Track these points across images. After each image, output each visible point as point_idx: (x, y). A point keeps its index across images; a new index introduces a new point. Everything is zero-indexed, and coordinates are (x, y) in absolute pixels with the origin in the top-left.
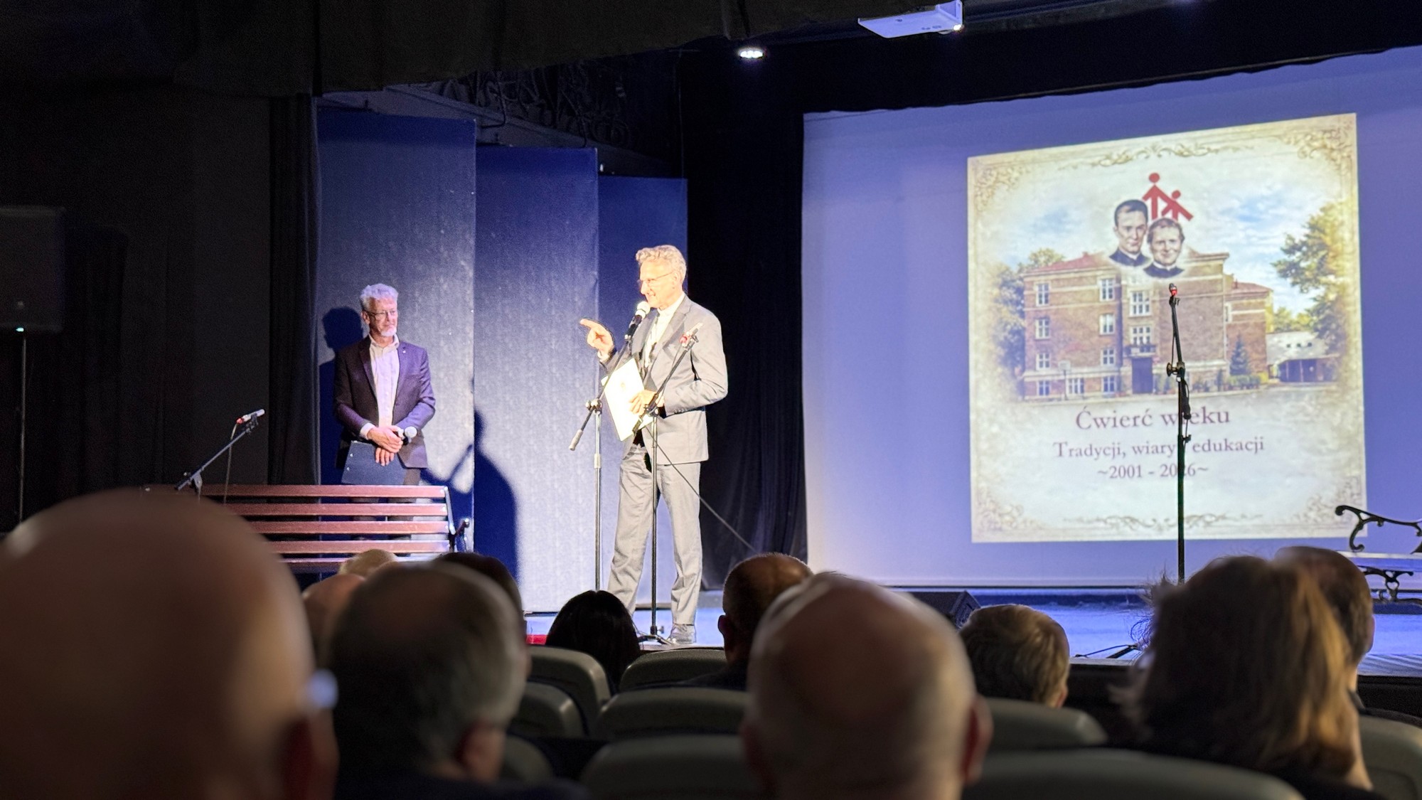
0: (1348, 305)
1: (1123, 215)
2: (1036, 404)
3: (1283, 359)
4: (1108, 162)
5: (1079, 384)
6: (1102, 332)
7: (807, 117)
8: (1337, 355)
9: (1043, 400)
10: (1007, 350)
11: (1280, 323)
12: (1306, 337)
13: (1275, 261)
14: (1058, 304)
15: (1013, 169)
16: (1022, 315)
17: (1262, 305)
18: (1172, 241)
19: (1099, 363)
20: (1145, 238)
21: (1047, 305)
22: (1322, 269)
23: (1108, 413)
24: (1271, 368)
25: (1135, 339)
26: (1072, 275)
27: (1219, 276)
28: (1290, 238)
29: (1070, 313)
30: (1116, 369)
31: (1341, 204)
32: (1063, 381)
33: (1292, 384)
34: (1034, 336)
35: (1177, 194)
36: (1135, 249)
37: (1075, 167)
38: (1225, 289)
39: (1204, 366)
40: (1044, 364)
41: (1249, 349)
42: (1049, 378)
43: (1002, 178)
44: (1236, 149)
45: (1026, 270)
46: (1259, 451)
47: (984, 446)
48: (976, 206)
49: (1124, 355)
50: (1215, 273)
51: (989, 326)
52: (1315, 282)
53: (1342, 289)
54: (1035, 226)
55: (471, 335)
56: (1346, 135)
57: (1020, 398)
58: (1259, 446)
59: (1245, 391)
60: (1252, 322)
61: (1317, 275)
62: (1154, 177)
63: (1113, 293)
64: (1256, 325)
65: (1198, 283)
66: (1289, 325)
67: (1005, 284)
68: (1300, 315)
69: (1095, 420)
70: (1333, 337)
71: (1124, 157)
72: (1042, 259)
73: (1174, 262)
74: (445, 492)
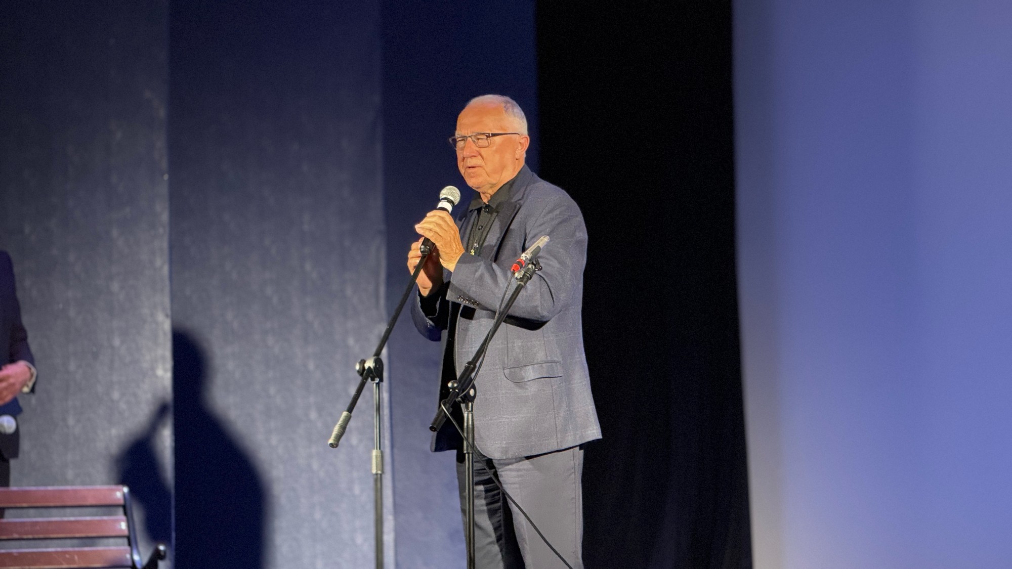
55: (165, 217)
74: (124, 495)
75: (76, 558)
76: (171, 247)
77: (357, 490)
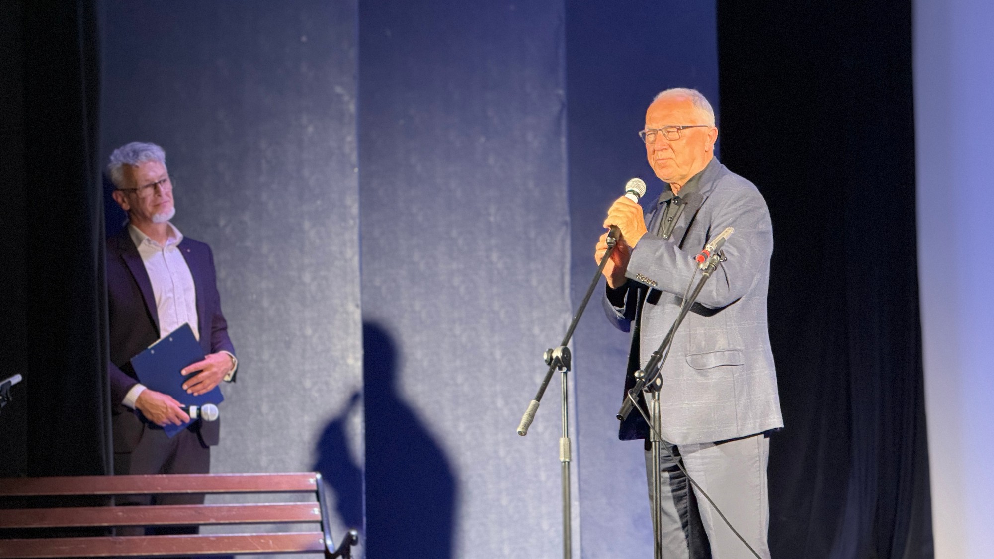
55: (355, 210)
74: (317, 481)
75: (271, 542)
76: (361, 238)
77: (543, 476)
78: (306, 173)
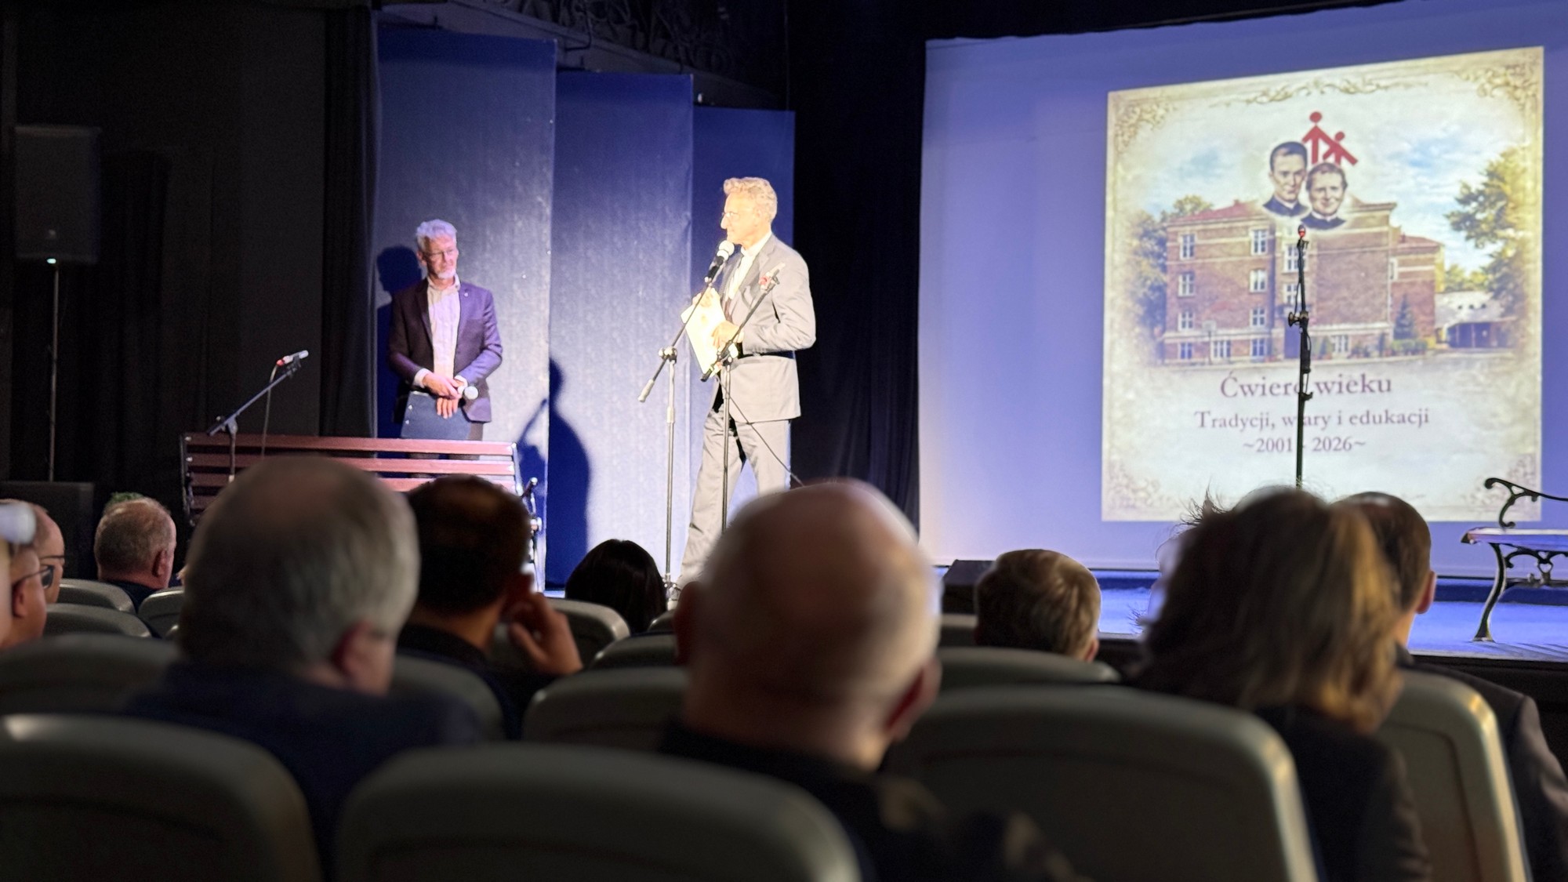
0: (1529, 262)
1: (1279, 159)
2: (1177, 368)
3: (1453, 322)
4: (1265, 99)
5: (1225, 346)
6: (1252, 289)
7: (930, 44)
8: (1513, 318)
9: (1183, 365)
10: (1145, 308)
11: (1452, 281)
12: (1479, 297)
13: (1448, 212)
14: (1204, 258)
15: (1158, 106)
16: (1164, 269)
17: (1431, 261)
18: (1334, 188)
19: (1248, 324)
20: (1304, 185)
21: (1193, 258)
22: (1500, 222)
23: (1256, 379)
24: (1439, 333)
25: (1289, 298)
26: (1220, 226)
27: (1385, 229)
28: (1466, 186)
29: (1218, 268)
30: (1267, 330)
31: (1524, 149)
32: (1207, 344)
33: (1463, 350)
34: (1177, 293)
35: (1340, 136)
36: (1292, 196)
37: (1228, 104)
38: (1391, 243)
39: (1366, 329)
40: (1187, 325)
41: (1415, 310)
42: (1192, 340)
43: (1147, 116)
44: (1408, 86)
45: (1169, 219)
46: (1424, 424)
47: (1118, 414)
48: (1116, 147)
49: (1277, 315)
50: (1380, 225)
51: (1127, 280)
52: (1492, 236)
53: (1522, 244)
54: (1181, 169)
55: (547, 278)
56: (1532, 71)
57: (1159, 362)
58: (1423, 419)
59: (1410, 357)
60: (1419, 280)
61: (1495, 228)
62: (1316, 117)
63: (1267, 247)
64: (1424, 283)
65: (1361, 236)
66: (1461, 284)
67: (1146, 234)
68: (1475, 274)
69: (1242, 387)
70: (1510, 298)
71: (1283, 93)
72: (1188, 207)
73: (1335, 212)
74: (512, 449)
78: (516, 252)
